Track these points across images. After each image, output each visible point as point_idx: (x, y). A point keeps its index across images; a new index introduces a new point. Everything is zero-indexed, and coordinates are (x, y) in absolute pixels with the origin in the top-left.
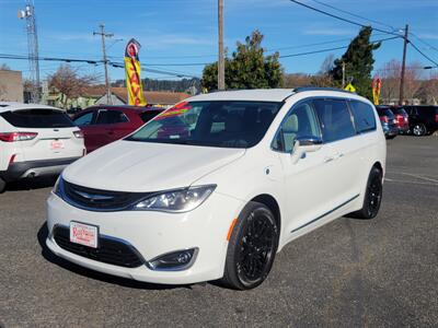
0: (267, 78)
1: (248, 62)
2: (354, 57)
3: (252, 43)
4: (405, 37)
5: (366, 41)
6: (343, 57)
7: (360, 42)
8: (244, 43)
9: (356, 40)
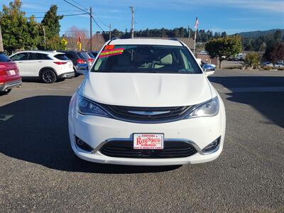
0: (29, 32)
1: (15, 20)
2: (49, 23)
3: (14, 7)
4: (90, 14)
5: (55, 14)
6: (42, 22)
7: (52, 14)
8: (8, 6)
9: (48, 13)
